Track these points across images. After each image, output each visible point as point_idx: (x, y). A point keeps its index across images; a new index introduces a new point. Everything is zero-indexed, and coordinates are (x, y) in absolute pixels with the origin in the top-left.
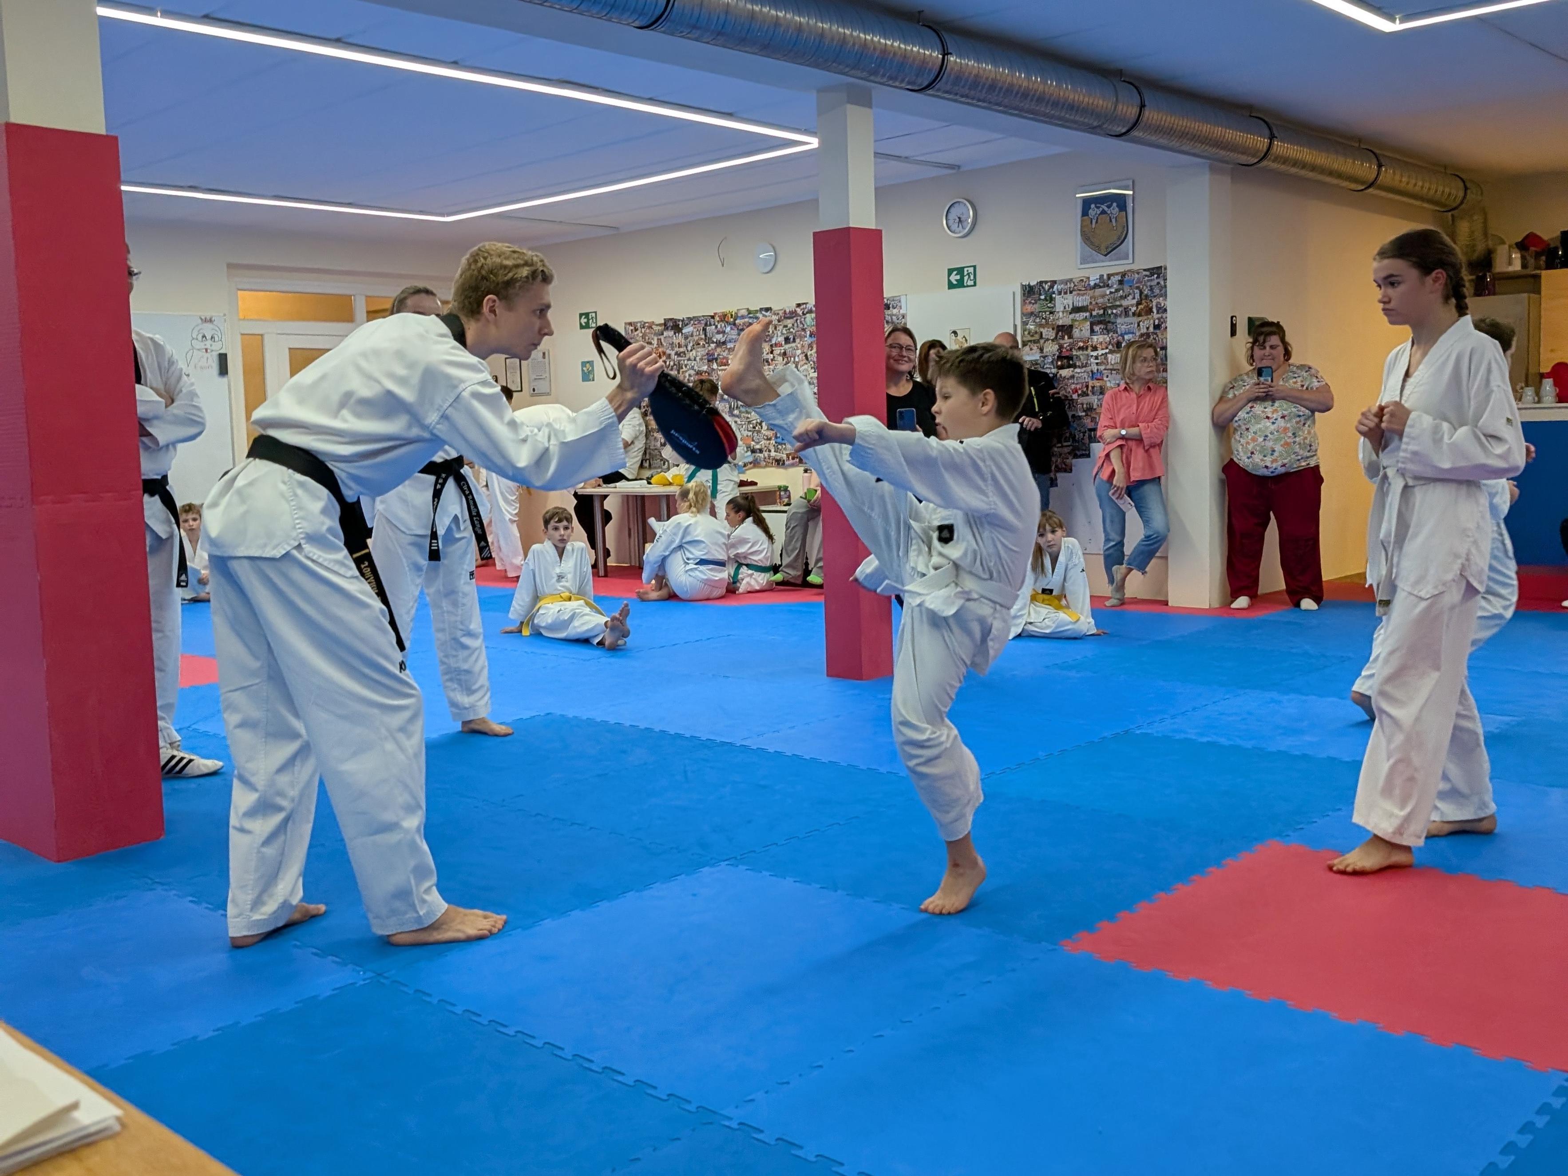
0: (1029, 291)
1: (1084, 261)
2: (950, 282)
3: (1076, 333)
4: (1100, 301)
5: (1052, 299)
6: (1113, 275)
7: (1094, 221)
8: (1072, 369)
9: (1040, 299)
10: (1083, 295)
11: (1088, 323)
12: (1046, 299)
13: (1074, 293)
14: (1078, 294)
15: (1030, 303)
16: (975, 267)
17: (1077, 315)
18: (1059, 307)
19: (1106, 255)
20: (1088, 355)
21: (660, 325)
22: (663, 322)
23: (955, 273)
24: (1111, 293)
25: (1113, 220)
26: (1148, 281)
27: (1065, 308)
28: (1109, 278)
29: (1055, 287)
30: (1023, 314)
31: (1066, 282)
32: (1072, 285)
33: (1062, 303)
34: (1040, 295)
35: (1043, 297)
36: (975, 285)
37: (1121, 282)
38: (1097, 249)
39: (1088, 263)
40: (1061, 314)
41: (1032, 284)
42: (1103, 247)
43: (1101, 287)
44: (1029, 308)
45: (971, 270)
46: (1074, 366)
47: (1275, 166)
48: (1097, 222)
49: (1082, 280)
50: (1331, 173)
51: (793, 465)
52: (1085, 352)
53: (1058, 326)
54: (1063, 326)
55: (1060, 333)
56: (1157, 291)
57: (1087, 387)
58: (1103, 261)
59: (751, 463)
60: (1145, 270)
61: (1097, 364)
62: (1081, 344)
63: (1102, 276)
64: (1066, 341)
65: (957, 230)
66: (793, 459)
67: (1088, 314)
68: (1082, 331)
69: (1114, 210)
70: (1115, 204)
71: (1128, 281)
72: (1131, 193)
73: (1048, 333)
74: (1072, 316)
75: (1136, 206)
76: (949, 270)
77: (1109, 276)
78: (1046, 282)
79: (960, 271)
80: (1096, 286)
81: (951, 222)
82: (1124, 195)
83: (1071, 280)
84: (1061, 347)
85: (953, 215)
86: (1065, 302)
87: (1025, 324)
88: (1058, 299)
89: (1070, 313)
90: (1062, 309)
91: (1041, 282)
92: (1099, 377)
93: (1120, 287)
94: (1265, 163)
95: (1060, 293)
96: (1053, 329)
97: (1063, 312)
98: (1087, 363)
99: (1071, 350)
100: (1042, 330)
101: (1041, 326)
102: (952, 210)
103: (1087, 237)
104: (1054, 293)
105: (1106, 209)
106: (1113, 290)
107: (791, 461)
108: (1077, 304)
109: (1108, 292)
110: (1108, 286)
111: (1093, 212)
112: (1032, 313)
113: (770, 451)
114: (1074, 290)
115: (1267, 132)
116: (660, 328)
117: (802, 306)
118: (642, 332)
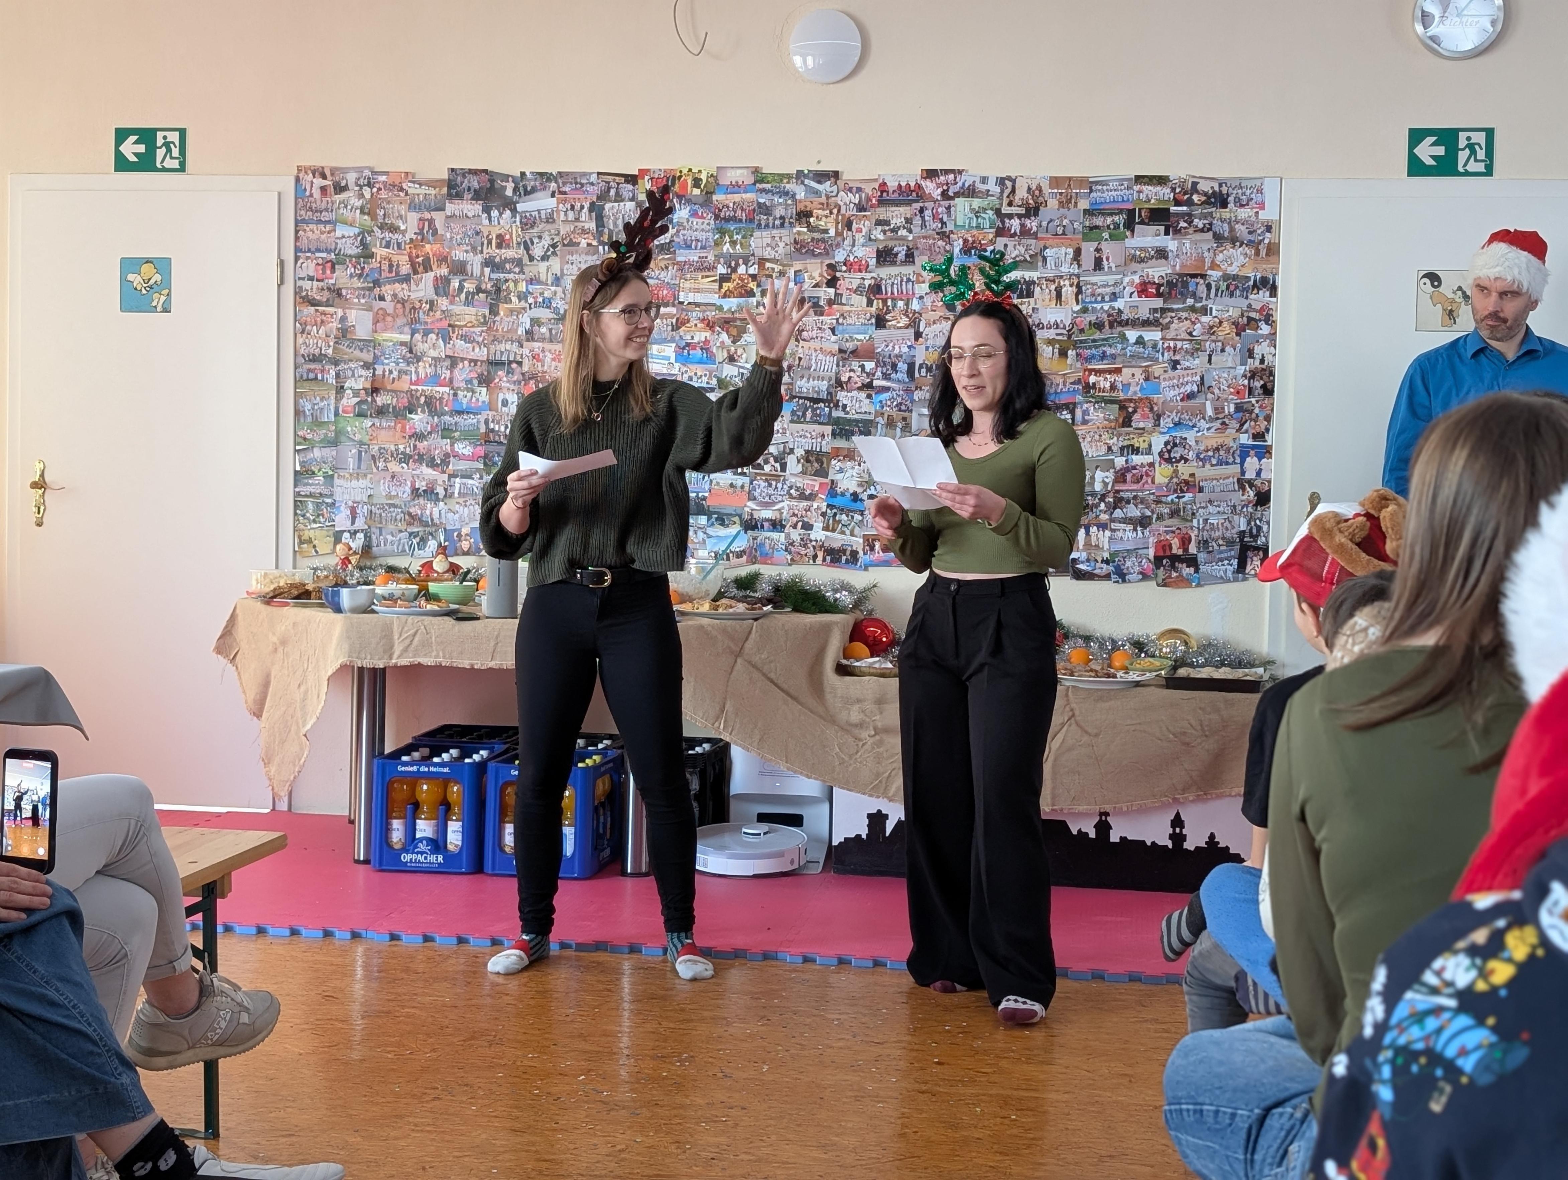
2: (1410, 159)
16: (1489, 132)
23: (1431, 139)
36: (1488, 172)
45: (1479, 137)
79: (1446, 136)
116: (432, 192)
117: (942, 178)
118: (361, 196)
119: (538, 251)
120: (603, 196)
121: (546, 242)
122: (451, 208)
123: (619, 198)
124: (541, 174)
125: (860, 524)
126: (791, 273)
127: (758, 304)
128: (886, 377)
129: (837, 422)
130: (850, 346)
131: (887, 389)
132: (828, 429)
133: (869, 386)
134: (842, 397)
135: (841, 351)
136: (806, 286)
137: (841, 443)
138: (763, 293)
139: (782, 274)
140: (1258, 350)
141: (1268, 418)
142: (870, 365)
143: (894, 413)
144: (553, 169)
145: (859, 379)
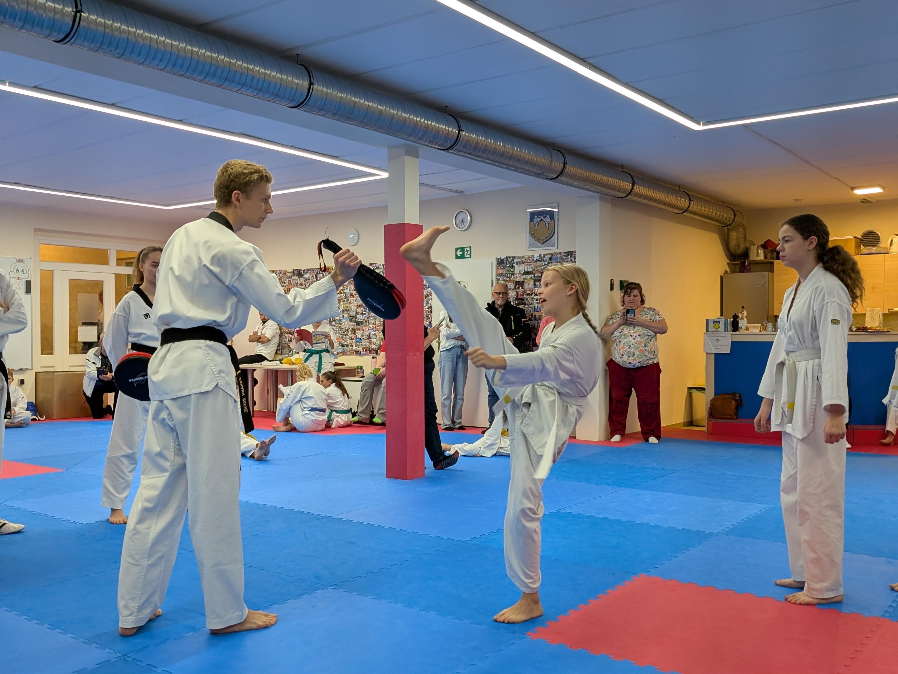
0: (500, 262)
1: (531, 246)
2: (456, 255)
3: (526, 286)
4: (539, 268)
5: (513, 267)
6: (547, 254)
7: (536, 225)
8: (524, 306)
9: (506, 267)
10: (530, 265)
11: (533, 281)
12: (509, 267)
13: (525, 264)
14: (527, 265)
15: (501, 268)
16: (470, 247)
17: (527, 276)
18: (517, 271)
19: (543, 244)
20: (532, 298)
21: (290, 272)
22: (292, 271)
23: (459, 250)
24: (545, 264)
25: (547, 225)
26: (566, 259)
27: (520, 272)
28: (544, 256)
29: (515, 260)
30: (497, 275)
31: (520, 258)
32: (524, 259)
33: (518, 269)
34: (507, 264)
35: (508, 265)
36: (470, 257)
37: (551, 259)
38: (538, 240)
39: (533, 248)
40: (518, 275)
41: (502, 258)
42: (541, 240)
43: (539, 261)
44: (500, 271)
45: (468, 249)
46: (525, 304)
47: (635, 198)
48: (538, 226)
49: (530, 257)
50: (665, 204)
51: (365, 354)
52: (531, 297)
53: (516, 282)
54: (519, 282)
55: (517, 286)
57: (532, 316)
58: (541, 247)
59: (341, 353)
60: (564, 253)
61: (537, 303)
62: (529, 292)
63: (540, 255)
64: (521, 290)
65: (461, 227)
66: (366, 351)
67: (532, 276)
68: (529, 285)
69: (548, 219)
70: (548, 216)
71: (554, 258)
72: (557, 210)
73: (511, 285)
74: (524, 276)
75: (559, 219)
76: (456, 248)
78: (510, 257)
79: (462, 249)
80: (537, 260)
81: (458, 222)
82: (553, 211)
83: (523, 257)
84: (517, 293)
85: (460, 218)
86: (520, 269)
87: (498, 280)
88: (517, 267)
89: (523, 275)
90: (518, 272)
91: (507, 257)
92: (538, 310)
93: (550, 261)
94: (630, 197)
95: (517, 264)
96: (513, 283)
97: (519, 274)
98: (532, 303)
99: (523, 295)
100: (507, 283)
101: (507, 281)
102: (459, 216)
103: (532, 234)
104: (514, 263)
105: (543, 218)
106: (547, 263)
107: (365, 352)
108: (526, 270)
109: (544, 264)
110: (544, 260)
111: (536, 220)
112: (502, 274)
113: (352, 346)
114: (525, 262)
115: (631, 180)
116: (290, 274)
117: (373, 265)
118: (279, 276)
119: (307, 286)
120: (317, 273)
121: (308, 284)
122: (293, 277)
123: (320, 274)
124: (307, 269)
125: (361, 345)
126: (348, 289)
127: (343, 296)
128: (365, 311)
129: (356, 322)
130: (359, 304)
131: (365, 314)
132: (355, 323)
133: (362, 313)
134: (358, 316)
135: (357, 305)
136: (351, 291)
137: (358, 327)
138: (344, 293)
139: (347, 289)
140: (430, 302)
141: (432, 318)
142: (362, 309)
143: (367, 320)
144: (309, 268)
145: (360, 312)
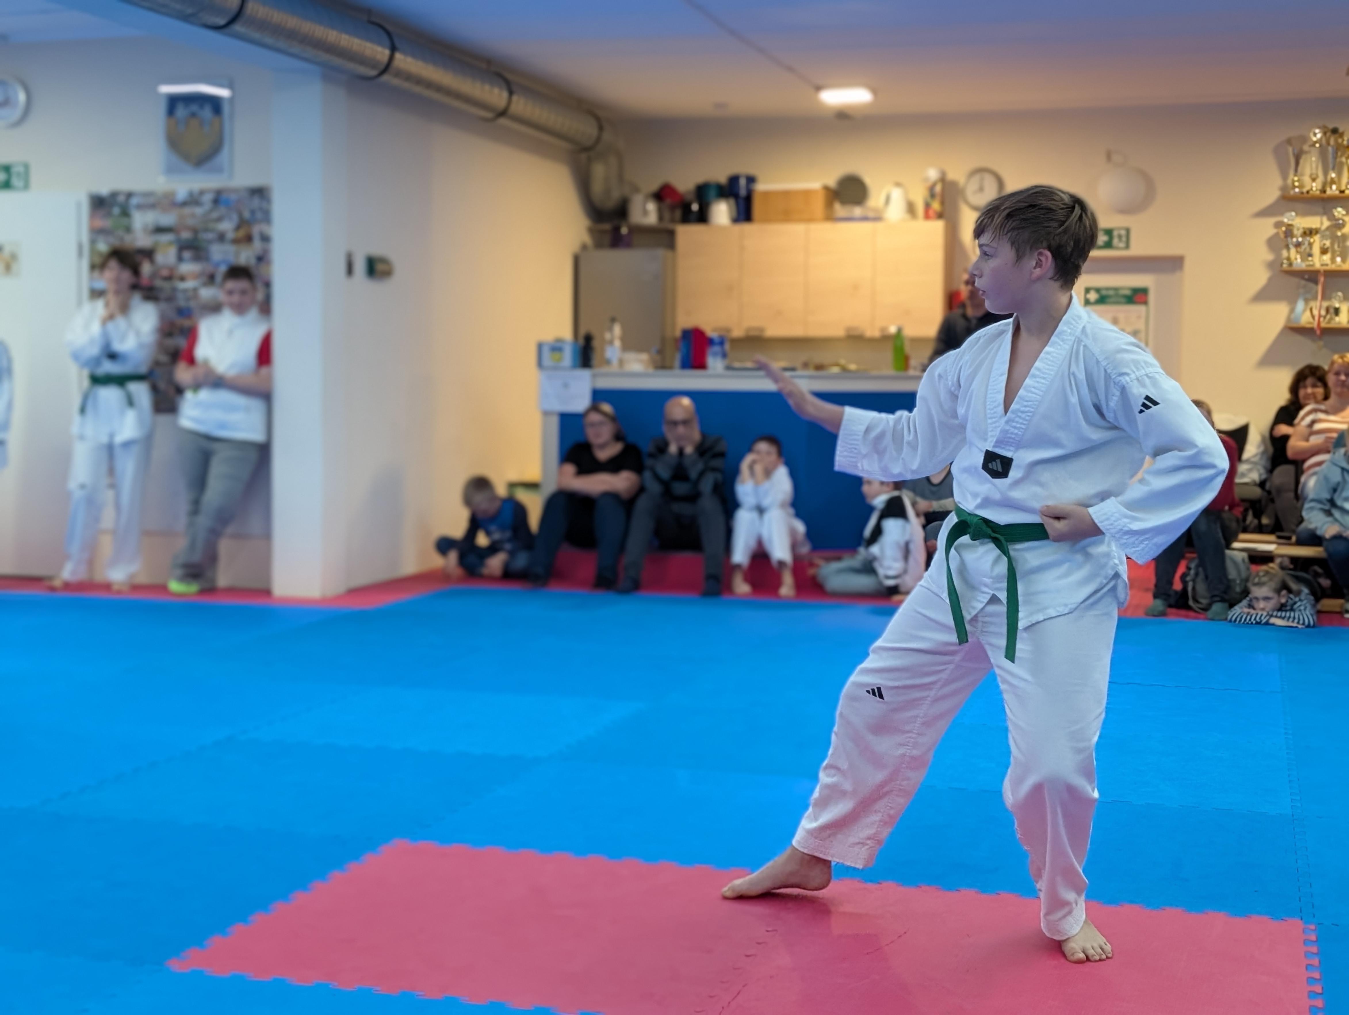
0: (99, 203)
1: (169, 171)
3: (160, 258)
4: (190, 221)
5: (128, 215)
6: (206, 191)
7: (182, 124)
9: (113, 214)
10: (168, 213)
11: (175, 248)
12: (120, 214)
13: (156, 209)
14: (162, 211)
15: (100, 217)
16: (27, 167)
17: (161, 236)
18: (137, 226)
19: (196, 167)
24: (203, 213)
25: (206, 126)
26: (247, 202)
27: (144, 226)
28: (201, 195)
29: (132, 200)
30: (91, 230)
31: (145, 195)
32: (154, 199)
33: (142, 220)
34: (114, 208)
35: (116, 212)
36: (26, 189)
37: (216, 202)
38: (186, 158)
39: (175, 174)
40: (140, 234)
41: (102, 194)
42: (194, 156)
43: (190, 205)
44: (99, 223)
45: (22, 168)
47: (396, 82)
48: (185, 126)
49: (167, 195)
50: (458, 96)
56: (259, 215)
57: (173, 326)
58: (193, 174)
60: (245, 189)
61: (186, 298)
63: (191, 192)
67: (174, 236)
68: (166, 257)
69: (207, 114)
70: (208, 105)
71: (225, 201)
72: (228, 94)
74: (153, 238)
75: (233, 115)
77: (202, 193)
78: (121, 193)
80: (184, 204)
82: (220, 96)
83: (152, 194)
86: (145, 219)
87: (92, 242)
88: (137, 216)
90: (141, 228)
91: (114, 193)
92: (188, 315)
93: (214, 206)
94: (386, 78)
95: (138, 208)
97: (142, 232)
98: (172, 297)
99: (152, 278)
103: (173, 143)
104: (130, 207)
105: (196, 111)
106: (206, 210)
108: (160, 223)
109: (200, 212)
110: (199, 204)
111: (181, 113)
112: (102, 231)
114: (156, 206)
115: (387, 42)
